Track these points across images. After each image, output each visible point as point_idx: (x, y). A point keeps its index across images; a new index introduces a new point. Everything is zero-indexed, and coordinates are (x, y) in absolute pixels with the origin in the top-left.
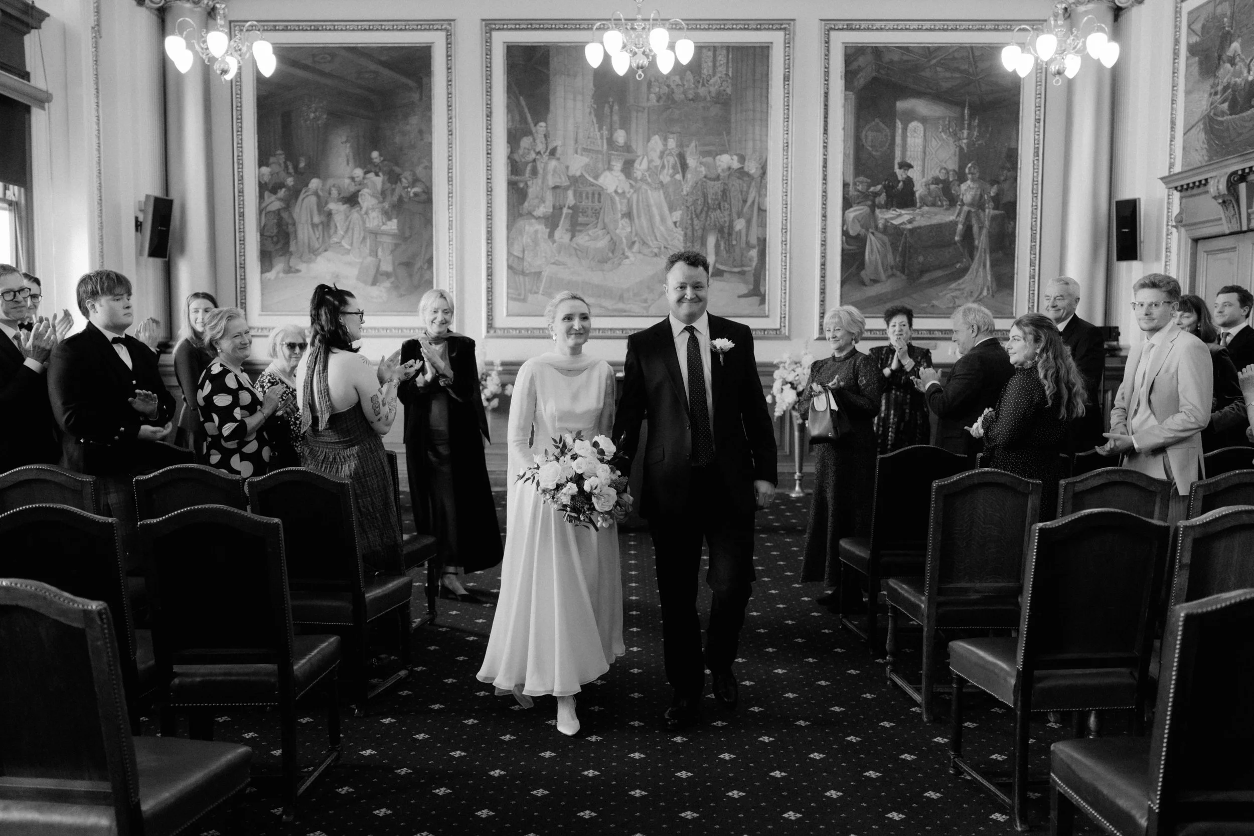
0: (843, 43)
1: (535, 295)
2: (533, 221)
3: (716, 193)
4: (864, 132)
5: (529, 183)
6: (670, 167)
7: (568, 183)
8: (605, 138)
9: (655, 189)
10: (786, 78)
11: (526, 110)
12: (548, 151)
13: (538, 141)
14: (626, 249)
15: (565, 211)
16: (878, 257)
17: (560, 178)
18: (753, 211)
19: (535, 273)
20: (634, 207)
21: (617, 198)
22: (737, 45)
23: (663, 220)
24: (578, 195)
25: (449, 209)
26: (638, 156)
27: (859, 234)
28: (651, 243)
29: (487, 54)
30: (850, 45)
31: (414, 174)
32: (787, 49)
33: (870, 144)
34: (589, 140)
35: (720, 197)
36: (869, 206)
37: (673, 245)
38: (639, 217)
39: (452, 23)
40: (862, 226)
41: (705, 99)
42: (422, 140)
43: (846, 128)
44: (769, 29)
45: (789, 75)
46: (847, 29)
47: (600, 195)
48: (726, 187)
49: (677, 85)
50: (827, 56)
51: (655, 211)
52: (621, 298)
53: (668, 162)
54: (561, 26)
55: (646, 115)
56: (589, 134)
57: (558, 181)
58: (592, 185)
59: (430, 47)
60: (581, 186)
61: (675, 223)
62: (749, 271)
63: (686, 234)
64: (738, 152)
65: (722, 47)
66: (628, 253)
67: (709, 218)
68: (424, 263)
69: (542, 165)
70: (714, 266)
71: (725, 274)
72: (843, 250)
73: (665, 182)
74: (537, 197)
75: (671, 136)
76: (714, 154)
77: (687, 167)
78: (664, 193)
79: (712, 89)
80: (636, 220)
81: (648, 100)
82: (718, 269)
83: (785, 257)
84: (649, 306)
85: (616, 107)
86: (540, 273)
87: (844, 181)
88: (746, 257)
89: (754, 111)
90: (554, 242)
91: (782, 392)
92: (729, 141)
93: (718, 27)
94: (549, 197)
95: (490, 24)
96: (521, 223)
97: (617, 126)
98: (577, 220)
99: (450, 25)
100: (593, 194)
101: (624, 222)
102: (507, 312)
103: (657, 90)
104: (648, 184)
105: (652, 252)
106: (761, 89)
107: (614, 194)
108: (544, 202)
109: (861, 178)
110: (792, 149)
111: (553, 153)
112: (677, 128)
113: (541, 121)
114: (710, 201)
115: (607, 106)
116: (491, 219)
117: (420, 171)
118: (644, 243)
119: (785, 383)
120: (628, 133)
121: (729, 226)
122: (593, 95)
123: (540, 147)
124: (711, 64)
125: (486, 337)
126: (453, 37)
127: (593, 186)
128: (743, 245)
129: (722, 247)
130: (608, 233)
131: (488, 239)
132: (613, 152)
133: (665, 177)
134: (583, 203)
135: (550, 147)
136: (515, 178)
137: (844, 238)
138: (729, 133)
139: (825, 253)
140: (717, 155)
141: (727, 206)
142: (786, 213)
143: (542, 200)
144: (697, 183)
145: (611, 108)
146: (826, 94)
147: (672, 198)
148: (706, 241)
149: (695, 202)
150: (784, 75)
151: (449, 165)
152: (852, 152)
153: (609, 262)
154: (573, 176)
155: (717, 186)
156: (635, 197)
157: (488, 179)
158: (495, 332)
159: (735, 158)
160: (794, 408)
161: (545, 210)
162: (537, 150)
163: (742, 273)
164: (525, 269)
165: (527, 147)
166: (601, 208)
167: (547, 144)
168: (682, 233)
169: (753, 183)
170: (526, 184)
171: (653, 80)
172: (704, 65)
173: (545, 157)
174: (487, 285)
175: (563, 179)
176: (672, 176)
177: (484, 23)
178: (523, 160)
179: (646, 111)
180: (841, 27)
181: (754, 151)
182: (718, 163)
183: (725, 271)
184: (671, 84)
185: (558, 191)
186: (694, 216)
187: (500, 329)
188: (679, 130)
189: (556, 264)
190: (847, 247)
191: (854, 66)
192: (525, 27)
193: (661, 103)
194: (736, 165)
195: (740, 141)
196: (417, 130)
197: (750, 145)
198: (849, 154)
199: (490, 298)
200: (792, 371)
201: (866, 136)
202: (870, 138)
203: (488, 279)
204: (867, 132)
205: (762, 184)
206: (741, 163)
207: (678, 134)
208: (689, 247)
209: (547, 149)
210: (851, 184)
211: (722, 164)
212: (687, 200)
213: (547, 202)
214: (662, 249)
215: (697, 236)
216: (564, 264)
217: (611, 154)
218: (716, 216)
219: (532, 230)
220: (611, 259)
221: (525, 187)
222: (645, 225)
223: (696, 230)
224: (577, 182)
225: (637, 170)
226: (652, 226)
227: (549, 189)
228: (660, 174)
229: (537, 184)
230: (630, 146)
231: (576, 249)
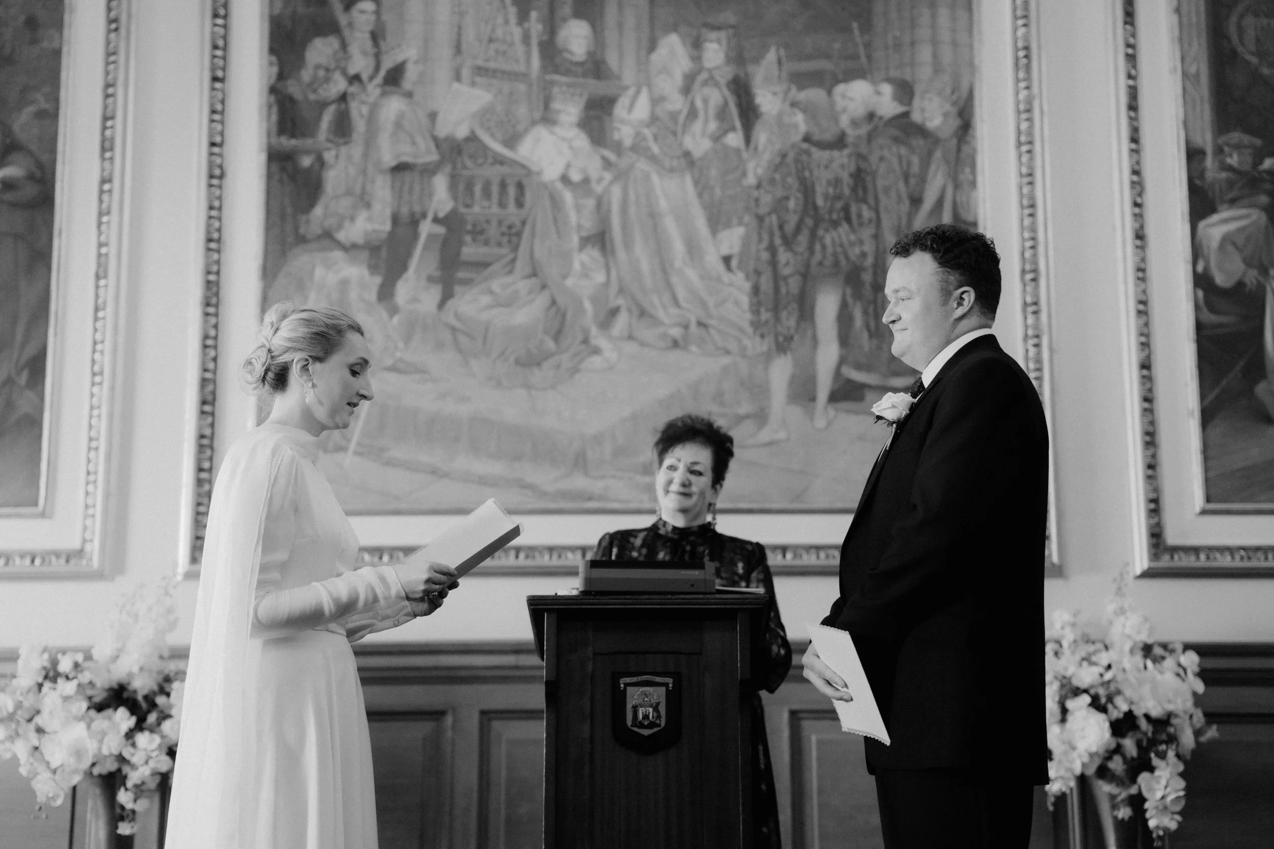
1: (339, 456)
2: (338, 254)
3: (836, 182)
4: (1234, 19)
5: (329, 156)
6: (712, 112)
7: (434, 157)
8: (534, 42)
9: (672, 170)
12: (382, 73)
13: (354, 50)
14: (594, 331)
15: (426, 228)
17: (414, 143)
20: (615, 220)
21: (568, 197)
23: (693, 250)
24: (460, 186)
25: (100, 224)
26: (626, 88)
27: (1240, 284)
28: (661, 314)
33: (1253, 48)
34: (493, 46)
35: (847, 191)
36: (1264, 208)
37: (722, 319)
38: (628, 245)
40: (1248, 263)
43: (1184, 9)
47: (520, 187)
48: (863, 165)
51: (670, 225)
52: (580, 462)
53: (706, 101)
56: (493, 30)
58: (500, 161)
60: (469, 163)
61: (727, 260)
63: (756, 290)
64: (893, 73)
66: (599, 340)
67: (818, 247)
68: (19, 373)
69: (365, 110)
70: (838, 373)
72: (1199, 326)
73: (697, 153)
74: (349, 193)
75: (713, 35)
76: (828, 81)
77: (757, 115)
78: (696, 183)
80: (621, 254)
82: (848, 380)
83: (1037, 346)
87: (1188, 143)
90: (394, 310)
92: (868, 45)
96: (301, 260)
97: (567, 10)
98: (458, 253)
100: (503, 185)
104: (653, 159)
105: (664, 336)
107: (559, 185)
108: (368, 206)
109: (1236, 136)
110: (1041, 66)
111: (394, 77)
112: (729, 17)
114: (820, 202)
116: (219, 252)
117: (22, 123)
118: (643, 313)
123: (360, 63)
127: (502, 163)
129: (858, 323)
130: (544, 287)
131: (208, 304)
132: (557, 77)
134: (476, 209)
135: (388, 63)
136: (287, 143)
137: (1200, 294)
138: (867, 26)
139: (1147, 336)
140: (837, 82)
141: (867, 213)
142: (1033, 229)
144: (784, 156)
147: (718, 192)
148: (812, 308)
149: (779, 205)
151: (105, 107)
153: (546, 365)
154: (450, 140)
155: (841, 160)
156: (616, 192)
157: (213, 144)
159: (887, 89)
160: (1103, 772)
161: (369, 227)
162: (352, 71)
166: (524, 223)
168: (747, 286)
169: (938, 154)
170: (320, 161)
173: (373, 90)
174: (200, 428)
175: (422, 146)
176: (717, 138)
178: (312, 97)
181: (937, 69)
182: (840, 103)
183: (865, 386)
185: (407, 176)
186: (778, 241)
188: (732, 19)
190: (1209, 317)
194: (888, 106)
195: (898, 46)
196: (22, 19)
197: (925, 54)
198: (1197, 75)
199: (206, 465)
200: (1085, 664)
201: (1240, 30)
202: (1251, 34)
203: (203, 413)
204: (1241, 17)
205: (963, 155)
206: (901, 102)
207: (731, 31)
208: (767, 322)
209: (377, 68)
210: (1209, 150)
211: (852, 106)
212: (757, 200)
213: (377, 207)
214: (693, 327)
215: (788, 293)
216: (420, 370)
217: (553, 83)
218: (837, 240)
219: (332, 278)
220: (553, 355)
221: (317, 167)
222: (645, 266)
223: (785, 278)
224: (460, 152)
225: (623, 121)
226: (664, 268)
227: (382, 172)
228: (684, 133)
229: (350, 158)
230: (603, 62)
231: (454, 330)
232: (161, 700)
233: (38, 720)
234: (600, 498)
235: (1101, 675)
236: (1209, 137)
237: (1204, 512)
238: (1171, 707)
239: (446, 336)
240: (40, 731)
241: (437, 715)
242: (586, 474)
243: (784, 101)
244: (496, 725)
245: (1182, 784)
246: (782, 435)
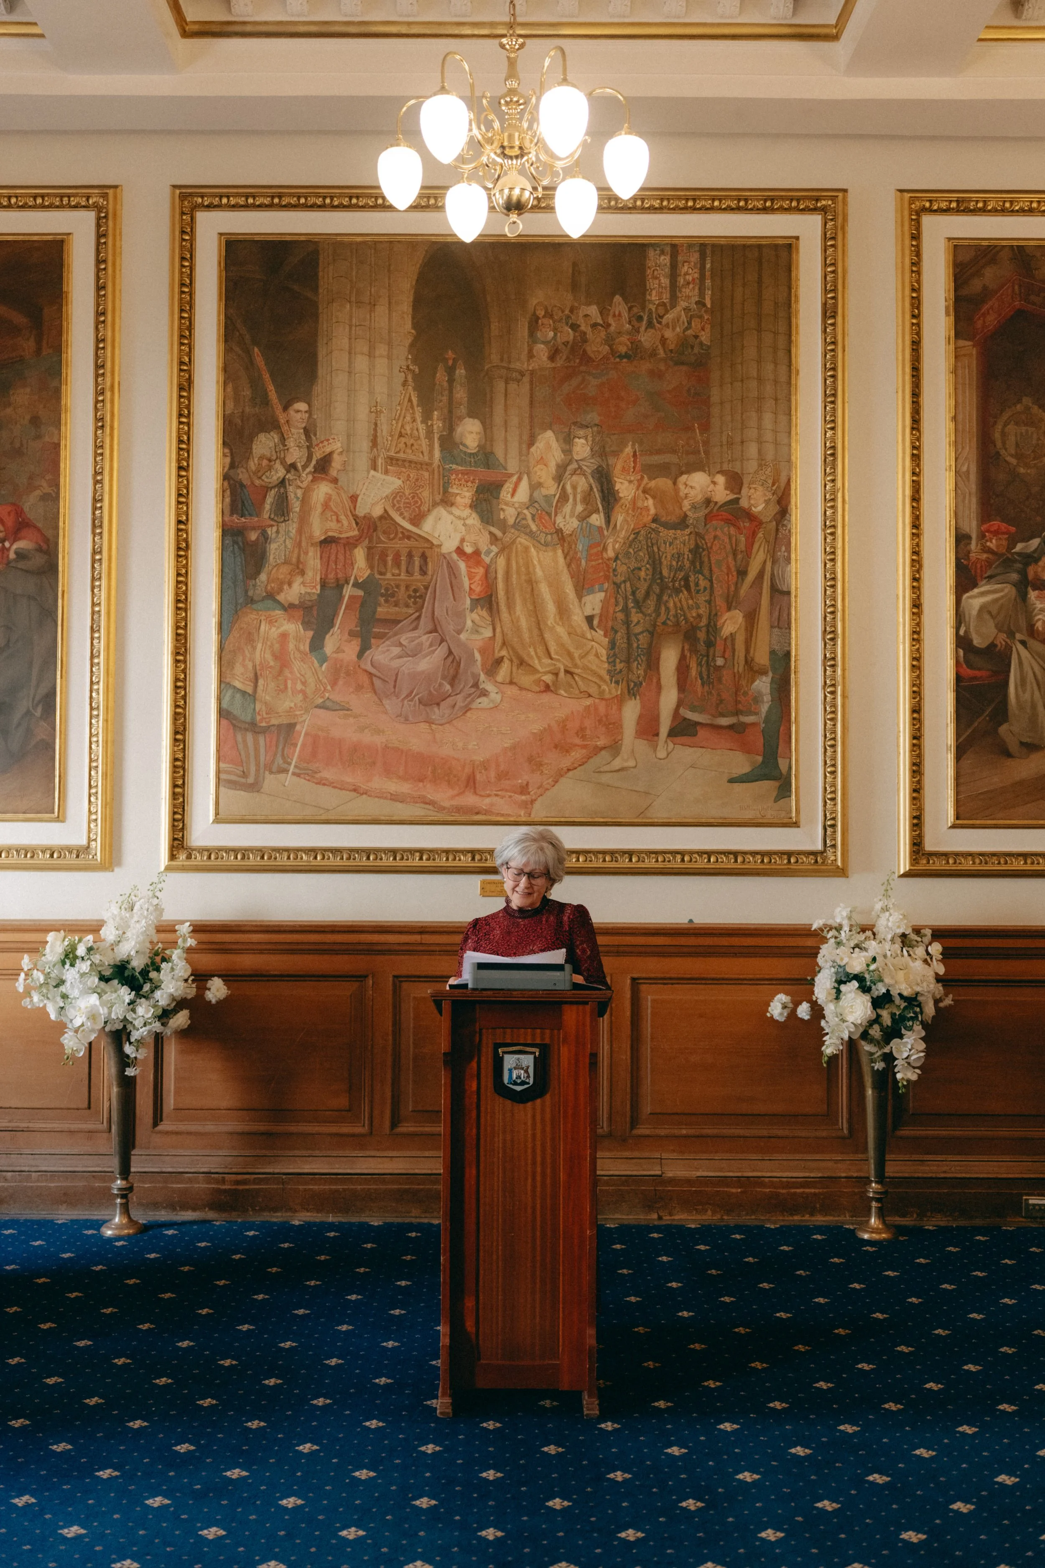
0: (949, 239)
1: (281, 776)
2: (279, 613)
3: (679, 556)
4: (999, 426)
5: (271, 532)
6: (579, 497)
7: (356, 533)
8: (436, 436)
9: (546, 545)
10: (830, 312)
11: (267, 377)
12: (314, 462)
13: (291, 443)
14: (482, 677)
15: (348, 591)
16: (1037, 693)
17: (338, 521)
18: (761, 594)
19: (279, 726)
20: (501, 585)
21: (462, 565)
22: (723, 242)
23: (563, 611)
24: (375, 557)
25: (93, 588)
26: (511, 476)
27: (993, 645)
28: (536, 663)
29: (183, 259)
30: (966, 243)
31: (19, 512)
32: (830, 251)
33: (1013, 451)
34: (403, 440)
35: (687, 564)
36: (1015, 585)
37: (585, 668)
38: (510, 606)
39: (110, 192)
40: (999, 628)
41: (653, 354)
42: (38, 437)
43: (960, 417)
44: (789, 210)
45: (835, 305)
46: (958, 211)
47: (424, 557)
48: (701, 542)
49: (594, 326)
50: (916, 264)
52: (471, 783)
53: (574, 488)
54: (345, 201)
55: (525, 388)
56: (403, 427)
57: (333, 528)
58: (408, 535)
59: (62, 241)
60: (383, 538)
61: (589, 619)
62: (753, 724)
63: (613, 645)
64: (725, 467)
65: (690, 246)
66: (487, 684)
67: (663, 608)
68: (35, 707)
69: (300, 493)
70: (677, 713)
71: (702, 733)
72: (959, 679)
73: (567, 530)
74: (286, 562)
75: (581, 432)
76: (674, 472)
77: (617, 500)
78: (566, 555)
79: (668, 334)
80: (505, 614)
81: (531, 355)
82: (685, 719)
83: (832, 693)
84: (532, 802)
85: (461, 372)
86: (291, 727)
87: (957, 529)
88: (745, 694)
89: (760, 379)
90: (323, 659)
91: (838, 998)
92: (706, 443)
93: (681, 204)
94: (313, 561)
95: (191, 195)
96: (249, 618)
97: (463, 410)
98: (375, 612)
99: (105, 196)
100: (410, 556)
101: (474, 617)
102: (217, 814)
103: (551, 334)
104: (531, 534)
105: (540, 680)
106: (776, 333)
107: (455, 556)
108: (303, 573)
109: (996, 524)
110: (846, 462)
111: (323, 466)
112: (593, 417)
113: (298, 399)
114: (665, 572)
115: (441, 367)
116: (186, 610)
117: (31, 504)
118: (522, 663)
119: (843, 978)
120: (487, 426)
121: (708, 626)
122: (412, 345)
123: (295, 455)
124: (665, 281)
125: (168, 869)
126: (110, 223)
127: (409, 538)
128: (740, 667)
129: (694, 672)
130: (442, 641)
131: (178, 654)
132: (454, 466)
133: (568, 521)
134: (389, 576)
135: (318, 455)
136: (238, 521)
137: (961, 652)
138: (706, 427)
139: (919, 686)
140: (682, 473)
141: (703, 583)
142: (834, 599)
143: (299, 569)
144: (638, 533)
145: (451, 371)
146: (916, 345)
147: (583, 562)
148: (658, 659)
149: (633, 574)
150: (824, 305)
151: (95, 492)
152: (973, 469)
153: (443, 704)
154: (367, 518)
155: (682, 540)
156: (501, 562)
157: (180, 522)
158: (189, 857)
159: (721, 479)
160: (865, 1035)
161: (304, 590)
162: (289, 461)
163: (737, 729)
164: (258, 718)
165: (268, 454)
166: (427, 588)
167: (309, 448)
168: (606, 641)
169: (760, 535)
170: (264, 534)
171: (541, 313)
172: (652, 284)
173: (306, 477)
174: (174, 753)
175: (345, 523)
176: (583, 518)
177: (178, 192)
178: (258, 482)
179: (526, 379)
180: (944, 205)
182: (683, 490)
183: (697, 724)
184: (581, 321)
185: (333, 548)
186: (631, 605)
187: (202, 850)
189: (327, 708)
190: (967, 672)
191: (976, 286)
192: (267, 201)
193: (560, 362)
194: (721, 494)
195: (730, 444)
196: (28, 417)
197: (752, 450)
198: (968, 471)
199: (180, 782)
200: (857, 950)
201: (1003, 434)
202: (1012, 438)
203: (176, 740)
204: (1005, 425)
205: (780, 535)
206: (732, 491)
207: (595, 429)
208: (621, 671)
209: (310, 458)
210: (974, 536)
211: (692, 493)
212: (614, 570)
213: (310, 574)
214: (562, 674)
215: (638, 647)
216: (345, 708)
217: (451, 471)
218: (679, 605)
219: (274, 632)
220: (450, 696)
221: (262, 539)
222: (524, 623)
223: (636, 635)
224: (375, 530)
225: (507, 504)
226: (539, 625)
227: (312, 544)
228: (556, 515)
229: (288, 533)
230: (492, 453)
231: (371, 675)
232: (153, 975)
233: (62, 989)
234: (486, 812)
235: (868, 965)
236: (974, 524)
237: (954, 826)
238: (918, 989)
239: (365, 679)
240: (64, 997)
241: (361, 978)
242: (475, 793)
243: (638, 489)
244: (405, 985)
245: (922, 1046)
246: (631, 763)
